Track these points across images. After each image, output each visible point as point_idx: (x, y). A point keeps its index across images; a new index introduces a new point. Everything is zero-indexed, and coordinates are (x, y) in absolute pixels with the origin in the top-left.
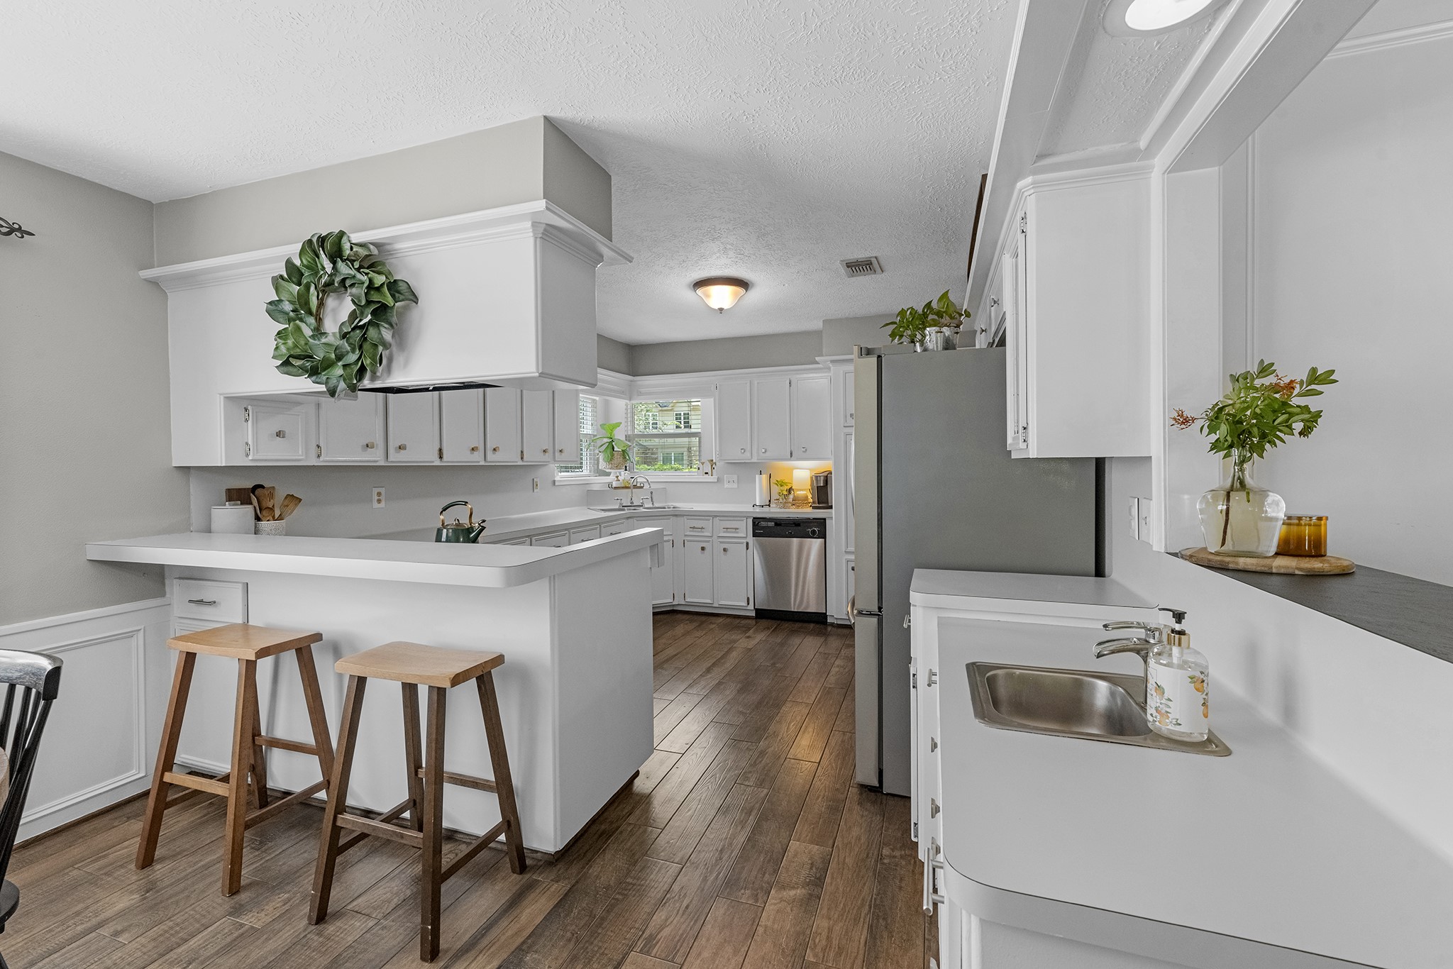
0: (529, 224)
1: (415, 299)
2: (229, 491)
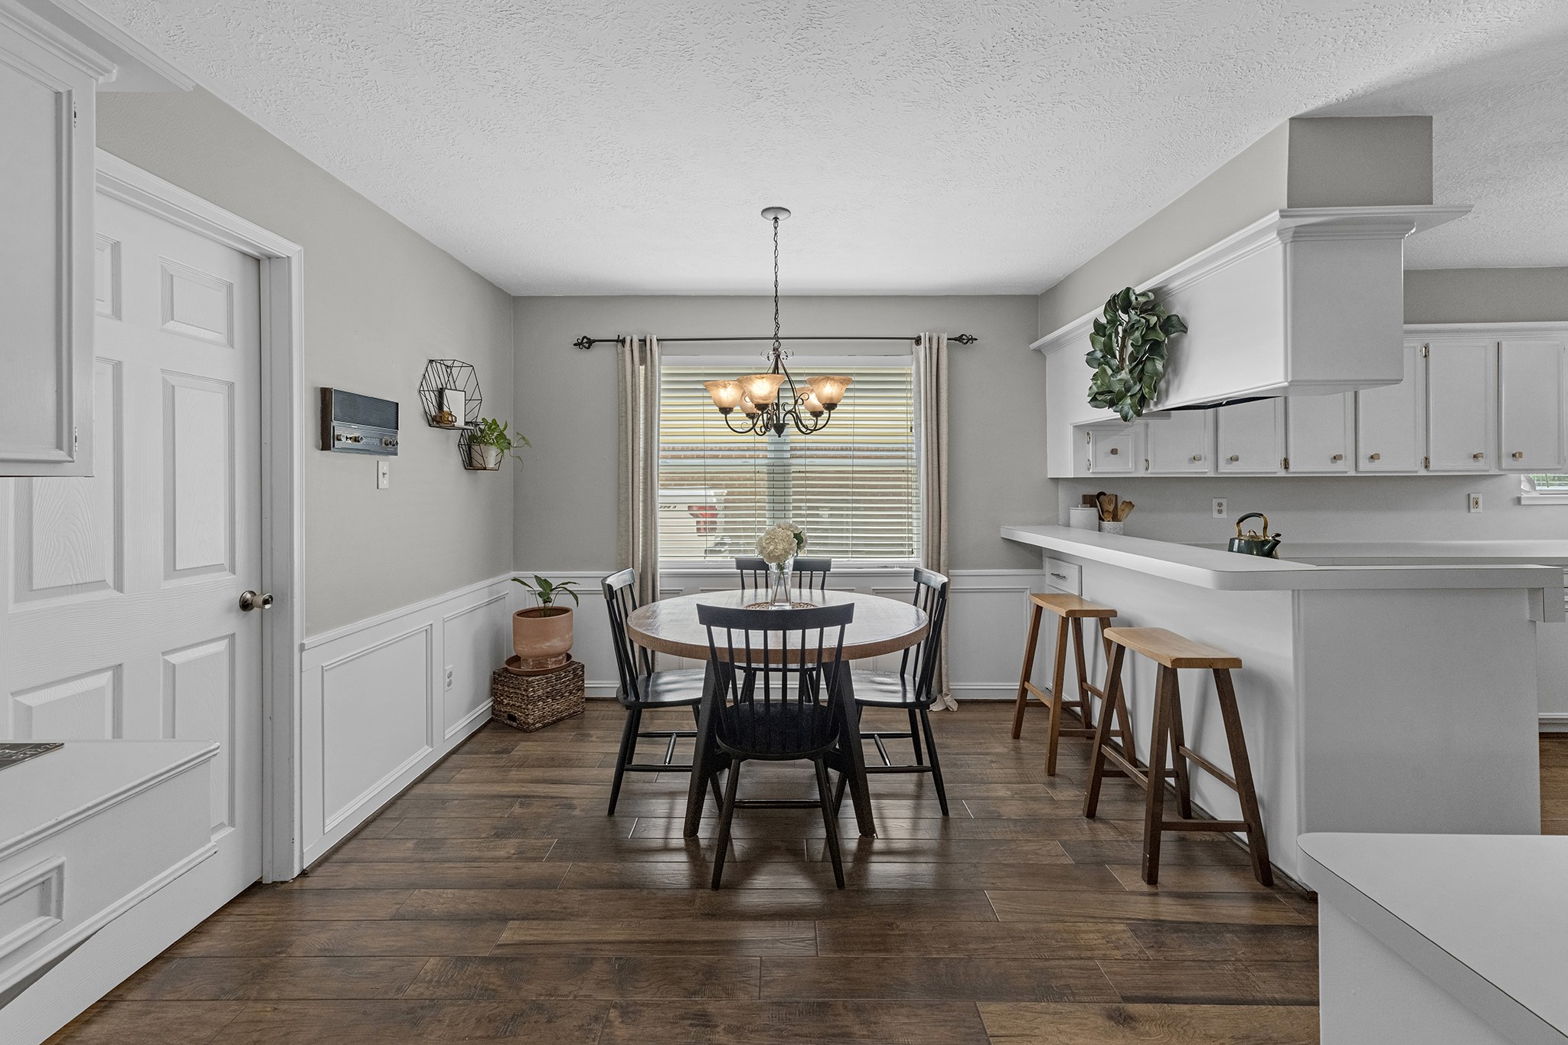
0: (1274, 235)
1: (1184, 329)
2: (1084, 497)
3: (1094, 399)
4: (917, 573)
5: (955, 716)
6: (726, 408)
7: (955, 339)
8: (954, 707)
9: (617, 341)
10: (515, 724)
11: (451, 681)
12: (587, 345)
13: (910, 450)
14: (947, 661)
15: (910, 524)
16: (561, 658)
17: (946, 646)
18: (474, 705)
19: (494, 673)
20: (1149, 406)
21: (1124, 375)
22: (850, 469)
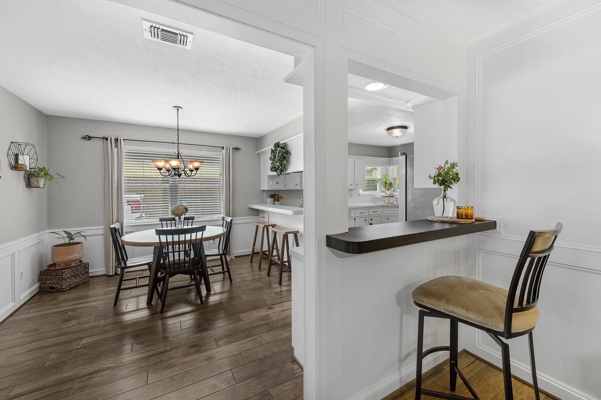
1: (290, 154)
2: (270, 195)
3: (271, 169)
4: (223, 218)
5: (234, 260)
6: (160, 168)
7: (234, 149)
8: (234, 258)
9: (104, 138)
10: (54, 290)
11: (22, 275)
12: (88, 139)
13: (221, 181)
14: (232, 245)
15: (220, 204)
16: (78, 261)
17: (232, 240)
18: (32, 285)
19: (41, 272)
20: (283, 172)
21: (278, 164)
22: (200, 187)
